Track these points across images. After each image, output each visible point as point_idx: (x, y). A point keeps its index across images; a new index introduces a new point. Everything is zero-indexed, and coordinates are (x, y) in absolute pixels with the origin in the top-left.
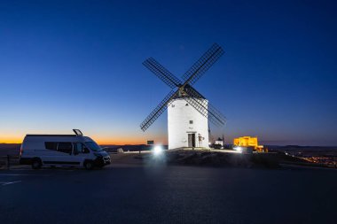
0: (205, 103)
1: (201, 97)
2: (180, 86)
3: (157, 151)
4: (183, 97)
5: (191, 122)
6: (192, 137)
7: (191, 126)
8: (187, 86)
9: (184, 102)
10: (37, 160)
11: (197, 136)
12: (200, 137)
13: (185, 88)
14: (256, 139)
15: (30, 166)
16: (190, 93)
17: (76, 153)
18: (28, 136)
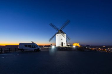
0: (65, 35)
1: (64, 33)
2: (59, 30)
3: (53, 47)
4: (60, 33)
7: (62, 40)
8: (61, 30)
10: (23, 49)
11: (63, 43)
15: (21, 51)
16: (62, 32)
17: (32, 47)
18: (20, 43)
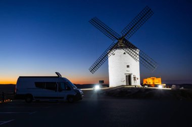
4: (121, 48)
5: (128, 66)
6: (129, 78)
7: (128, 69)
9: (122, 51)
10: (30, 96)
12: (135, 78)
13: (123, 40)
14: (160, 79)
15: (24, 101)
16: (127, 45)
18: (20, 77)
